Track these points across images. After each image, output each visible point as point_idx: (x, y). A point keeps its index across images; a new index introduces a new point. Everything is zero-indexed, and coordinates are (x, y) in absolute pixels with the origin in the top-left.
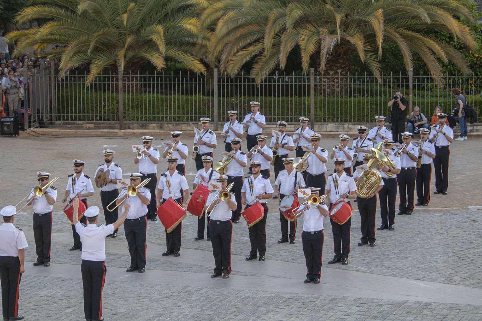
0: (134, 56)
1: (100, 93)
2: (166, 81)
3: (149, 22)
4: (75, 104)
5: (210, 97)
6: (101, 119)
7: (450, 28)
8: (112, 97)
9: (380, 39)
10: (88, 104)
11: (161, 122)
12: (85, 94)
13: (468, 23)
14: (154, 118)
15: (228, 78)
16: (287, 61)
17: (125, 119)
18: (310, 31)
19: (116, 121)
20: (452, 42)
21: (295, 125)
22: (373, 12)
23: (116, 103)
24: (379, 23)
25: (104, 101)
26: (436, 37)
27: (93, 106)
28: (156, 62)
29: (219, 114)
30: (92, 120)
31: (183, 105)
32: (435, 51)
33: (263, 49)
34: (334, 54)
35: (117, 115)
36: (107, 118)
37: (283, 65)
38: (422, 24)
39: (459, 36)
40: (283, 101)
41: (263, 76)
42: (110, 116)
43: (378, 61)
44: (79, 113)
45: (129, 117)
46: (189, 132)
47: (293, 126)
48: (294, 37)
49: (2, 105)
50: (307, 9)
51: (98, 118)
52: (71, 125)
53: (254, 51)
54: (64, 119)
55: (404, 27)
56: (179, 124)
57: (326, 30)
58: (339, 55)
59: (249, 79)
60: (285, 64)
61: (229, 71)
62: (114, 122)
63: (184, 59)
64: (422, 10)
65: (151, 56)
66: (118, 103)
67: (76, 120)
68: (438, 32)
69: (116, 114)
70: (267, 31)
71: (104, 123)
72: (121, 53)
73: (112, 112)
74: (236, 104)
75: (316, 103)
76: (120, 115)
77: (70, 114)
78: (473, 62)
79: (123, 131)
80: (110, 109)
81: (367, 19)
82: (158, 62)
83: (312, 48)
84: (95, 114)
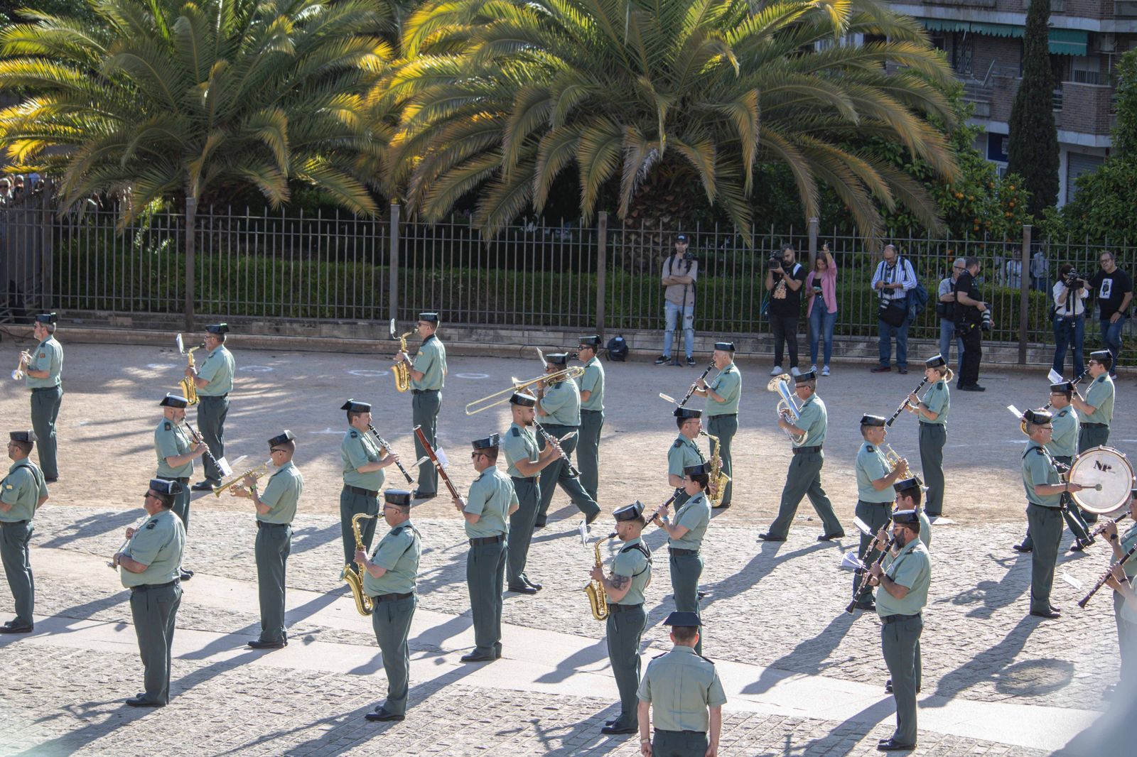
0: (222, 175)
2: (288, 230)
3: (260, 103)
5: (382, 267)
6: (145, 308)
7: (902, 135)
9: (750, 155)
11: (277, 318)
13: (944, 125)
14: (260, 307)
15: (420, 228)
16: (550, 194)
17: (197, 309)
18: (602, 131)
19: (179, 312)
20: (908, 165)
21: (565, 332)
22: (740, 95)
23: (179, 275)
24: (750, 119)
25: (155, 268)
26: (876, 153)
27: (130, 278)
28: (269, 188)
29: (401, 303)
30: (128, 309)
31: (323, 283)
32: (869, 184)
33: (501, 167)
34: (655, 183)
35: (181, 300)
36: (159, 306)
37: (539, 203)
38: (845, 125)
40: (538, 280)
41: (499, 227)
42: (166, 301)
43: (745, 199)
44: (99, 294)
45: (206, 305)
46: (334, 340)
47: (561, 335)
48: (568, 145)
50: (598, 84)
51: (141, 305)
52: (82, 318)
53: (480, 172)
54: (66, 306)
55: (806, 128)
56: (315, 322)
57: (638, 131)
58: (666, 186)
59: (466, 231)
60: (544, 201)
61: (425, 211)
62: (174, 315)
63: (332, 185)
64: (842, 95)
65: (261, 175)
66: (183, 274)
67: (92, 307)
68: (878, 143)
69: (179, 298)
70: (509, 129)
71: (154, 317)
72: (194, 168)
73: (170, 294)
74: (438, 284)
75: (608, 287)
76: (187, 300)
77: (81, 294)
78: (952, 208)
79: (192, 334)
80: (166, 287)
81: (724, 109)
82: (275, 190)
83: (603, 169)
84: (134, 296)
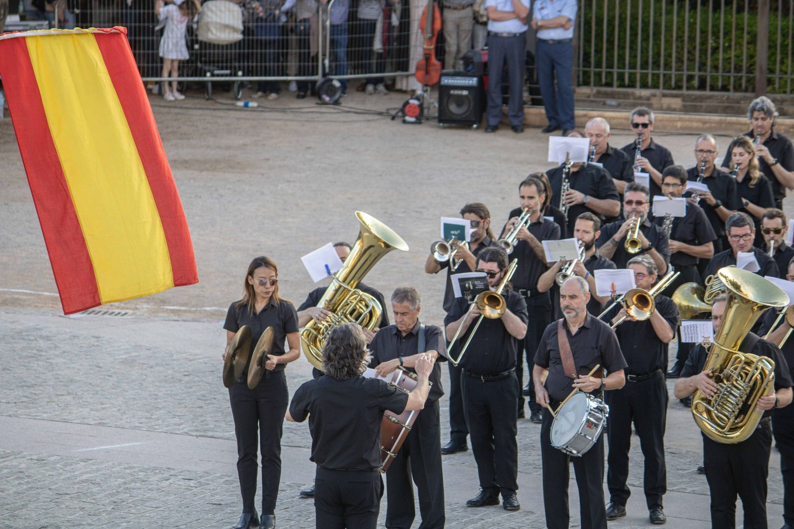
1: (705, 12)
4: (633, 42)
6: (702, 86)
8: (737, 25)
10: (668, 42)
12: (661, 15)
17: (770, 88)
19: (746, 90)
23: (749, 43)
25: (716, 34)
27: (683, 49)
30: (679, 87)
35: (751, 75)
36: (720, 84)
42: (729, 77)
44: (642, 68)
45: (783, 82)
49: (431, 38)
51: (696, 82)
52: (619, 98)
54: (598, 83)
62: (739, 95)
66: (753, 41)
67: (632, 85)
69: (747, 73)
71: (710, 97)
73: (735, 68)
76: (757, 74)
77: (618, 68)
80: (730, 58)
84: (688, 70)
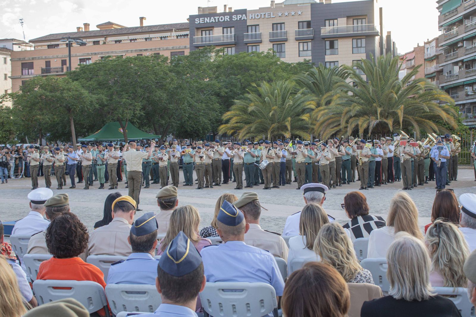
3: (286, 117)
7: (441, 116)
9: (401, 120)
18: (365, 118)
22: (400, 107)
24: (401, 112)
38: (426, 112)
39: (447, 120)
53: (337, 129)
65: (284, 133)
70: (342, 120)
72: (269, 131)
81: (396, 111)
83: (365, 126)
